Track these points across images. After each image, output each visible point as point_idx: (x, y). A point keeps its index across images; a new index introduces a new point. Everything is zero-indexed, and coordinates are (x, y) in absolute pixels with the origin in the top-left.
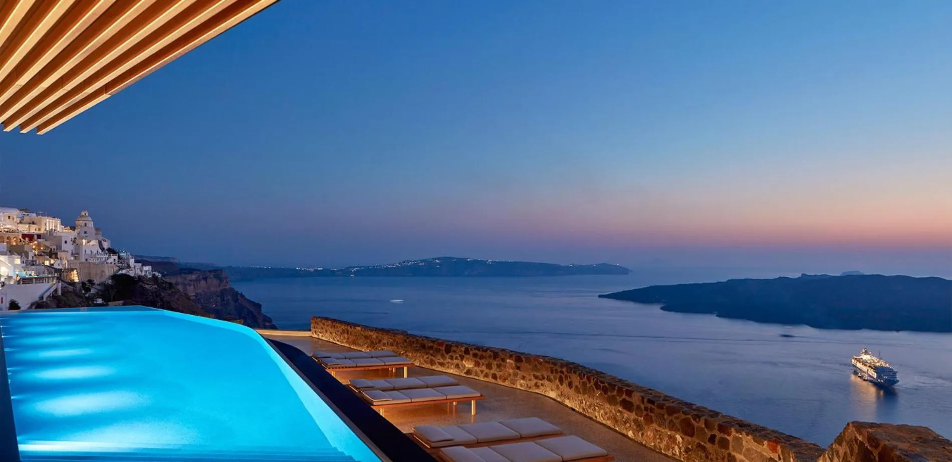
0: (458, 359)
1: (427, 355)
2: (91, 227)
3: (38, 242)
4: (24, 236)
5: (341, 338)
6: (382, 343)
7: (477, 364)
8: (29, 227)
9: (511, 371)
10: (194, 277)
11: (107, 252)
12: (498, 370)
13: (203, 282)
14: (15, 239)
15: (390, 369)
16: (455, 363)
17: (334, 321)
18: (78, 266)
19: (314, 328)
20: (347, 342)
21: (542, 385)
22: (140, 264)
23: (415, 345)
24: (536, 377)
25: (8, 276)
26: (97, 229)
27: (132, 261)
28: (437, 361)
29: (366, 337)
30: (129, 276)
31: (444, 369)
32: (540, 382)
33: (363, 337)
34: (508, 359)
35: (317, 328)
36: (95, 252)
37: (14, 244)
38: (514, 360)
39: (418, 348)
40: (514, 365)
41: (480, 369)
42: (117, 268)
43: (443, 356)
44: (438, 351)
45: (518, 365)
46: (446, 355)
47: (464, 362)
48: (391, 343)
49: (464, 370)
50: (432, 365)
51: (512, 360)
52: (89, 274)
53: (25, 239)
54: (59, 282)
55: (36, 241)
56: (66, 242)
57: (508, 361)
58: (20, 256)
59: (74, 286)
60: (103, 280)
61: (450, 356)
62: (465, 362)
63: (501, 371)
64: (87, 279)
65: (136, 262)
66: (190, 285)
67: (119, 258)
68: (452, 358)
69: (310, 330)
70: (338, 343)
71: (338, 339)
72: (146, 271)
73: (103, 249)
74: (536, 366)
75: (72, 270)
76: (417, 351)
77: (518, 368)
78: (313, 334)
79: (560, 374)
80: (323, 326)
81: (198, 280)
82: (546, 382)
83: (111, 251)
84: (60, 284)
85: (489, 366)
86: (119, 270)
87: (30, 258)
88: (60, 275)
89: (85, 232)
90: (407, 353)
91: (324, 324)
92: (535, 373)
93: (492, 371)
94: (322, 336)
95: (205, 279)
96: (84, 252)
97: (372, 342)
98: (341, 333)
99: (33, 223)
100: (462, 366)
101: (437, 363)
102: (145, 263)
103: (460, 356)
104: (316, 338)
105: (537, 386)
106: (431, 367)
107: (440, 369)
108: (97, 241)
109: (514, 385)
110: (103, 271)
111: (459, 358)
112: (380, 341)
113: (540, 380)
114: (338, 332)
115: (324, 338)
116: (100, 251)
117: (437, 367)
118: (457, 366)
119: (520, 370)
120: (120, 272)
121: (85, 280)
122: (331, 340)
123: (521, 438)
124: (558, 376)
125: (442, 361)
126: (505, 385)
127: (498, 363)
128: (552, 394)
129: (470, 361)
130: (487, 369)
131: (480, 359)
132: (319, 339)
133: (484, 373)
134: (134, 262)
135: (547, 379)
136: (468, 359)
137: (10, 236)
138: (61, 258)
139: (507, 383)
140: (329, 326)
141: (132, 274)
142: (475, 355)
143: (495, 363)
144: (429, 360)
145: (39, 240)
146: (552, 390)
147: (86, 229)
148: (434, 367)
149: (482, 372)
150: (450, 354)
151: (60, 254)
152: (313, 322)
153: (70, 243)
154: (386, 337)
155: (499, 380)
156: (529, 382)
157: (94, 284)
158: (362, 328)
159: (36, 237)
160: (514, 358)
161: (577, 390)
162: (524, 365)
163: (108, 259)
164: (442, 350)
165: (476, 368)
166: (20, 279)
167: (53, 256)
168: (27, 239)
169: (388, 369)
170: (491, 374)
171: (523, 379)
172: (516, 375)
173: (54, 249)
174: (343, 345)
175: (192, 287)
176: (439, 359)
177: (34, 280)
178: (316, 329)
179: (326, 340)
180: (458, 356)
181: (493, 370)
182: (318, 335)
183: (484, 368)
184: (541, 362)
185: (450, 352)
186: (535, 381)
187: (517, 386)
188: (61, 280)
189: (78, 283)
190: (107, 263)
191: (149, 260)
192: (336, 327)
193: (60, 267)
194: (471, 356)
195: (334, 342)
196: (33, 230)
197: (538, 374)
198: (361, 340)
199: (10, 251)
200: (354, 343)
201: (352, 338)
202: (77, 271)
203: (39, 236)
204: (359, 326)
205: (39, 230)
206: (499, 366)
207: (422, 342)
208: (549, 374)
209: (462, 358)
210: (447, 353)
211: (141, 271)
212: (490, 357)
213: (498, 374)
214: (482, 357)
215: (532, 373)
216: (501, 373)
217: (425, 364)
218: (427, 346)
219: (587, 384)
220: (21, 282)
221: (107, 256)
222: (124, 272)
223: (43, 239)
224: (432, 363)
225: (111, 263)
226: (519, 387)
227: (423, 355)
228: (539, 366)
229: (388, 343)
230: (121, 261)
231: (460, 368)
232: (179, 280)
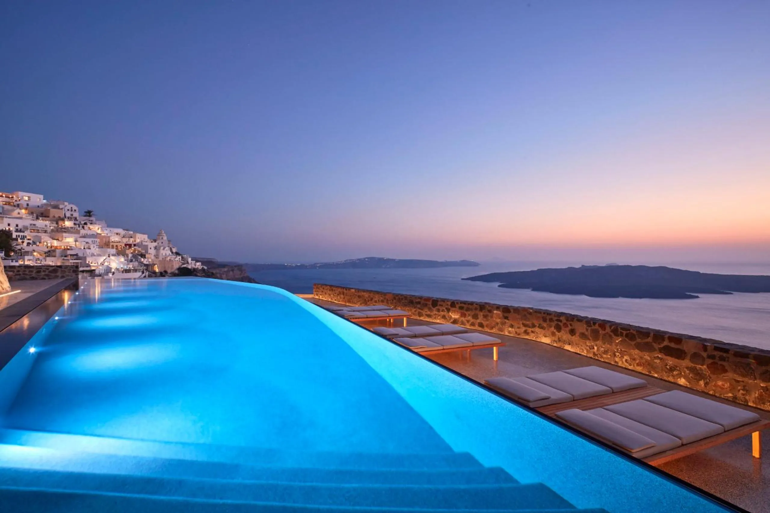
0: (444, 312)
1: (415, 308)
2: (165, 240)
3: (134, 248)
4: (126, 245)
5: (338, 298)
6: (373, 301)
7: (463, 315)
8: (129, 239)
9: (498, 320)
10: (226, 269)
11: (175, 254)
12: (485, 319)
13: (231, 273)
14: (121, 247)
15: (388, 320)
16: (442, 315)
17: (331, 286)
18: (158, 263)
19: (316, 291)
20: (343, 301)
21: (532, 332)
22: (195, 261)
23: (403, 301)
24: (525, 325)
25: (116, 268)
26: (169, 241)
27: (190, 260)
28: (424, 313)
29: (359, 297)
30: (188, 269)
31: (431, 319)
32: (531, 329)
33: (357, 297)
34: (495, 310)
35: (318, 291)
36: (168, 254)
37: (120, 249)
38: (501, 311)
39: (406, 304)
40: (501, 316)
41: (466, 319)
42: (181, 264)
43: (430, 309)
44: (426, 305)
45: (506, 315)
46: (432, 308)
47: (450, 314)
48: (381, 301)
49: (450, 320)
50: (420, 316)
51: (500, 311)
52: (165, 267)
53: (126, 247)
54: (147, 272)
55: (133, 247)
56: (150, 248)
57: (495, 312)
58: (123, 257)
59: (156, 274)
60: (173, 270)
61: (437, 309)
62: (452, 313)
63: (487, 321)
64: (163, 270)
65: (192, 260)
66: (224, 274)
67: (182, 258)
68: (438, 310)
69: (312, 294)
70: (335, 302)
71: (336, 299)
72: (198, 266)
73: (172, 253)
74: (525, 315)
75: (155, 264)
76: (405, 305)
77: (506, 318)
78: (315, 296)
79: (556, 322)
80: (323, 290)
81: (228, 271)
82: (537, 330)
83: (177, 254)
84: (147, 273)
85: (475, 317)
86: (182, 265)
87: (130, 258)
88: (147, 268)
89: (162, 243)
90: (397, 307)
91: (323, 289)
92: (524, 322)
93: (478, 321)
94: (322, 297)
95: (233, 270)
96: (161, 255)
97: (365, 300)
98: (338, 294)
99: (131, 237)
100: (449, 317)
101: (424, 315)
102: (197, 261)
103: (446, 309)
104: (318, 299)
105: (526, 332)
106: (418, 318)
107: (428, 319)
108: (169, 248)
109: (502, 331)
110: (173, 266)
111: (446, 310)
112: (372, 299)
113: (530, 327)
114: (335, 293)
115: (324, 299)
116: (171, 253)
117: (425, 318)
118: (444, 317)
119: (508, 320)
120: (183, 266)
121: (162, 271)
122: (330, 300)
123: (613, 392)
124: (554, 324)
125: (429, 313)
126: (493, 332)
127: (485, 314)
128: (546, 340)
129: (456, 312)
130: (473, 318)
131: (467, 310)
132: (319, 299)
133: (470, 323)
134: (191, 260)
135: (539, 327)
136: (454, 311)
137: (118, 245)
138: (148, 258)
139: (494, 330)
140: (328, 290)
141: (190, 267)
142: (461, 308)
143: (482, 314)
144: (417, 312)
145: (135, 247)
146: (545, 336)
147: (162, 241)
148: (422, 318)
149: (468, 321)
150: (437, 308)
151: (147, 256)
152: (315, 287)
153: (153, 248)
154: (377, 296)
155: (485, 328)
156: (518, 330)
157: (167, 273)
158: (355, 290)
159: (133, 245)
160: (501, 309)
161: (583, 336)
162: (511, 315)
163: (175, 258)
164: (429, 304)
165: (463, 319)
166: (124, 270)
167: (143, 257)
168: (128, 246)
169: (386, 320)
170: (478, 324)
171: (511, 327)
172: (503, 324)
173: (144, 253)
174: (339, 303)
175: (225, 275)
176: (426, 312)
177: (132, 271)
178: (318, 293)
179: (326, 300)
180: (444, 308)
181: (480, 319)
182: (319, 297)
183: (470, 318)
184: (530, 313)
185: (437, 305)
186: (524, 329)
187: (505, 333)
188: (148, 270)
189: (159, 272)
190: (175, 261)
191: (200, 260)
192: (333, 290)
193: (147, 263)
194: (457, 309)
195: (332, 301)
196: (131, 241)
197: (528, 323)
198: (355, 299)
199: (117, 254)
200: (349, 301)
201: (347, 298)
202: (157, 265)
203: (135, 245)
204: (352, 289)
205: (135, 241)
206: (485, 316)
207: (410, 298)
208: (541, 322)
209: (448, 310)
210: (434, 307)
211: (195, 265)
212: (476, 309)
213: (485, 323)
214: (468, 309)
215: (521, 322)
216: (488, 322)
217: (413, 316)
218: (414, 302)
219: (599, 331)
220: (124, 272)
221: (175, 257)
222: (185, 266)
223: (137, 246)
224: (420, 315)
225: (177, 261)
226: (507, 333)
227: (411, 308)
228: (528, 316)
229: (379, 300)
230: (183, 259)
231: (446, 319)
232: (218, 271)
